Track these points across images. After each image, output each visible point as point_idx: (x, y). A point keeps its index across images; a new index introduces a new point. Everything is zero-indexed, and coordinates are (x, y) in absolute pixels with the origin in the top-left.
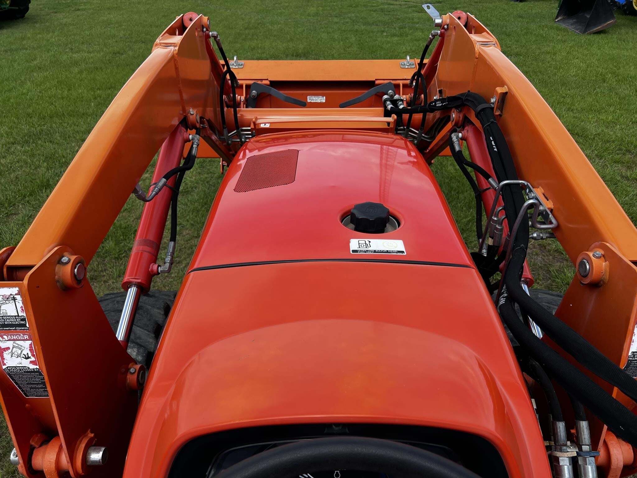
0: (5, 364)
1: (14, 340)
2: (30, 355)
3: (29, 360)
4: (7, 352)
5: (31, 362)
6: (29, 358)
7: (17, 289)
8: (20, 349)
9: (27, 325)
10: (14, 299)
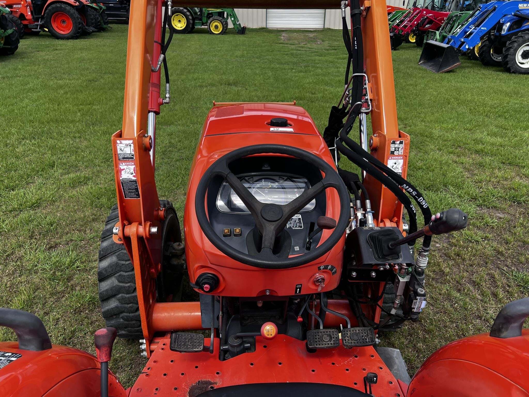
0: (121, 177)
1: (127, 165)
2: (133, 173)
3: (133, 175)
4: (123, 171)
5: (134, 176)
6: (133, 174)
7: (132, 141)
8: (129, 169)
9: (134, 158)
10: (130, 146)
